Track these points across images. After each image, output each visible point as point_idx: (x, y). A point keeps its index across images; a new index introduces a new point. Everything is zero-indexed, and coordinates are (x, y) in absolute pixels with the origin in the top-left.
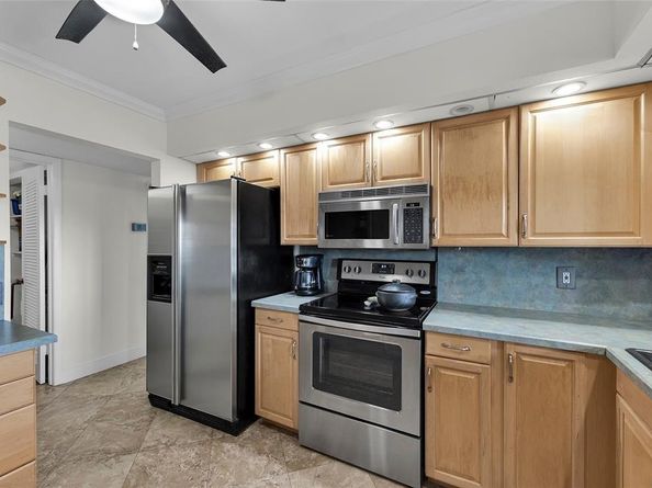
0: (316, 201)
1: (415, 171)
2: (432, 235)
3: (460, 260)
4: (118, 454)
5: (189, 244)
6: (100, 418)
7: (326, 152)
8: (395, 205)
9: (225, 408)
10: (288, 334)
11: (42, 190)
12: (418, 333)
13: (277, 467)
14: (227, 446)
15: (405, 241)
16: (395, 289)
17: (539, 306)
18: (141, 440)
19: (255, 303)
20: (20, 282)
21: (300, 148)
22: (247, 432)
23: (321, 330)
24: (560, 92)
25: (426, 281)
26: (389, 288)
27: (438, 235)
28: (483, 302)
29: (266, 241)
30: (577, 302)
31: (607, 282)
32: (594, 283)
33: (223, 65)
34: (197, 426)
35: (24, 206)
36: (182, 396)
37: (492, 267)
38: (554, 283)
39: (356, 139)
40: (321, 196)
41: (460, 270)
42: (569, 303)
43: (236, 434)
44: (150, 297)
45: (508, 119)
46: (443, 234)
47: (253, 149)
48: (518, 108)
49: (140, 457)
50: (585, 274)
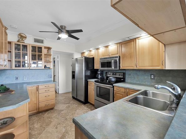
0: (99, 60)
1: (117, 53)
2: (119, 67)
3: (130, 72)
4: (66, 104)
5: (77, 69)
6: (65, 99)
7: (102, 50)
8: (112, 61)
9: (82, 99)
10: (93, 86)
11: (57, 60)
12: (112, 86)
13: (89, 110)
14: (82, 105)
15: (114, 68)
16: (112, 78)
17: (147, 83)
18: (70, 102)
19: (88, 80)
20: (55, 76)
21: (98, 49)
22: (87, 104)
23: (98, 85)
24: (142, 35)
25: (122, 77)
26: (110, 78)
27: (121, 67)
28: (135, 82)
29: (92, 68)
30: (155, 83)
31: (162, 78)
32: (159, 78)
33: (79, 39)
34: (79, 102)
35: (55, 62)
36: (77, 97)
37: (137, 74)
38: (150, 78)
39: (107, 47)
40: (101, 59)
41: (130, 75)
42: (153, 83)
43: (85, 104)
44: (72, 79)
45: (134, 41)
46: (122, 66)
47: (89, 50)
48: (135, 39)
49: (69, 104)
50: (156, 76)
